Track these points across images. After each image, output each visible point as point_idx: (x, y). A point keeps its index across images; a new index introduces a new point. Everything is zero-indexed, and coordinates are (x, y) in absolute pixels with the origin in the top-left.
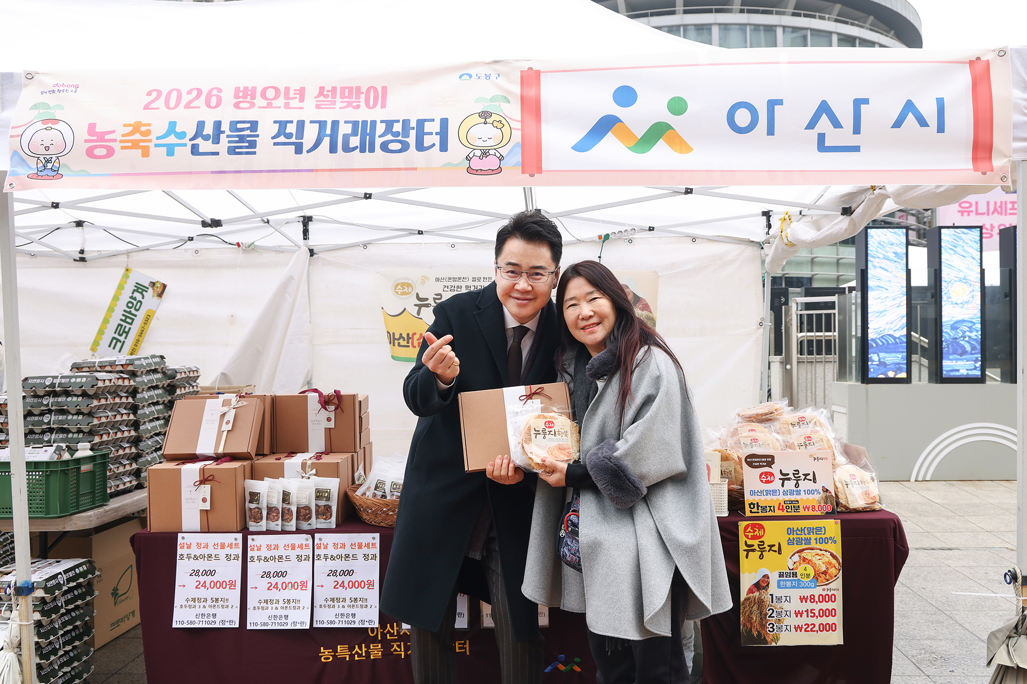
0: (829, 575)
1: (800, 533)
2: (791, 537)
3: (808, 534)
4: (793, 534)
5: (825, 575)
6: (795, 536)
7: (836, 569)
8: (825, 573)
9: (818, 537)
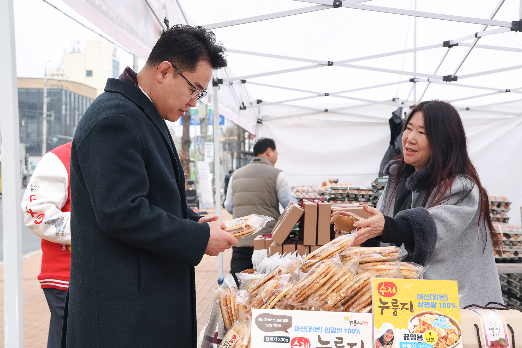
0: (450, 341)
1: (427, 298)
2: (421, 301)
3: (434, 299)
4: (422, 299)
5: (446, 340)
6: (424, 301)
7: (456, 335)
8: (445, 338)
9: (442, 302)
